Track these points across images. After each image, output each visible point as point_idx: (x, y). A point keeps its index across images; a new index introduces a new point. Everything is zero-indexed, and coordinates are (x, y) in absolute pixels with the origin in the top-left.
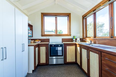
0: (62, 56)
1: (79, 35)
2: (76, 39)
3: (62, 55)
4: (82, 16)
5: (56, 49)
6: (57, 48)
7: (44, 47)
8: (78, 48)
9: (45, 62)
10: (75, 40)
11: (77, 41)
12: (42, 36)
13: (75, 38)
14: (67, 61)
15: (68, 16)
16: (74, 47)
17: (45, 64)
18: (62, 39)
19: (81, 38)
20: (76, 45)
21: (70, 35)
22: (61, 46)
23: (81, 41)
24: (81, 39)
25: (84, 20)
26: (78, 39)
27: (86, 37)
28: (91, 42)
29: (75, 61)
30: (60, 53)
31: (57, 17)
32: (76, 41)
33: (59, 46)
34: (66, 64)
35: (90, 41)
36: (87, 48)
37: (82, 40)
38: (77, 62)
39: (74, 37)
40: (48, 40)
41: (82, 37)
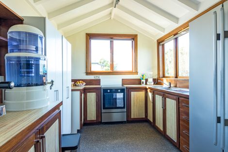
0: (124, 108)
1: (152, 73)
2: (147, 80)
3: (123, 106)
4: (157, 41)
5: (114, 97)
6: (116, 95)
7: (93, 93)
8: (150, 95)
9: (95, 119)
10: (144, 81)
11: (148, 83)
12: (87, 73)
13: (145, 78)
14: (132, 117)
15: (133, 39)
16: (142, 93)
17: (95, 122)
18: (123, 79)
19: (154, 78)
20: (146, 89)
21: (136, 73)
22: (122, 91)
23: (154, 83)
24: (154, 80)
25: (161, 47)
26: (150, 80)
27: (164, 76)
28: (170, 84)
29: (144, 117)
30: (120, 103)
31: (113, 41)
32: (146, 84)
33: (119, 91)
34: (130, 121)
35: (168, 84)
36: (162, 93)
37: (157, 82)
38: (148, 118)
39: (143, 76)
40: (98, 82)
41: (156, 77)
